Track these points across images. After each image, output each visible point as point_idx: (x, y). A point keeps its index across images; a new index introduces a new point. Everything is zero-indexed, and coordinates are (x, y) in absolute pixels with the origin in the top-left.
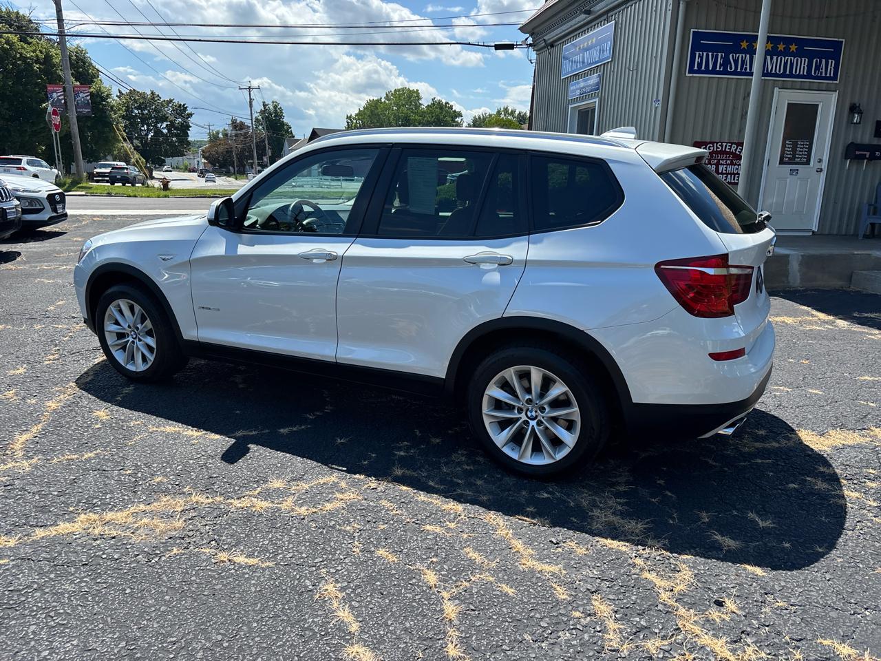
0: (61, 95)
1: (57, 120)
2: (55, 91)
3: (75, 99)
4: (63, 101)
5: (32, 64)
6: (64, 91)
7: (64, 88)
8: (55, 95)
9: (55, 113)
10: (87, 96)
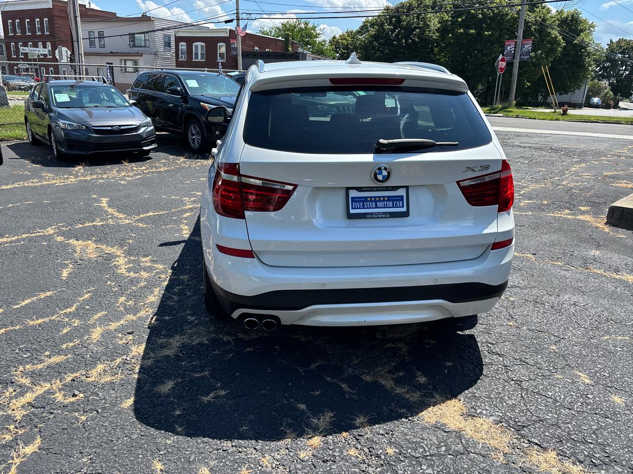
0: (512, 48)
1: (503, 65)
2: (509, 45)
3: (521, 49)
4: (513, 52)
5: (531, 26)
6: (516, 44)
7: (516, 42)
8: (509, 48)
9: (503, 60)
10: (529, 47)
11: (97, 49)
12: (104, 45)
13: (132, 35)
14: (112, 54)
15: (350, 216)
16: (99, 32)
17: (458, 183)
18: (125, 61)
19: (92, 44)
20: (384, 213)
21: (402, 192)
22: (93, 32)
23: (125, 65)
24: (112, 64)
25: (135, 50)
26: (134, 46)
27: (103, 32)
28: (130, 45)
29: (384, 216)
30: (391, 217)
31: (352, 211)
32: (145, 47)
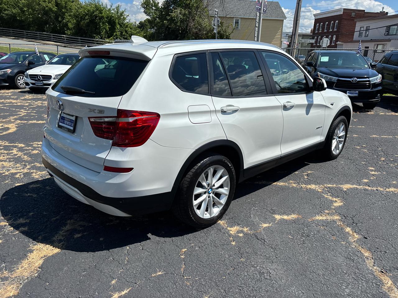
11: (363, 38)
12: (368, 35)
13: (388, 28)
14: (372, 41)
15: (59, 126)
16: (367, 27)
17: (89, 118)
18: (378, 45)
19: (360, 35)
20: (67, 128)
21: (74, 118)
22: (363, 27)
23: (377, 48)
24: (368, 47)
25: (388, 37)
26: (388, 35)
27: (370, 26)
28: (385, 34)
29: (66, 130)
30: (68, 131)
31: (60, 124)
32: (395, 35)
